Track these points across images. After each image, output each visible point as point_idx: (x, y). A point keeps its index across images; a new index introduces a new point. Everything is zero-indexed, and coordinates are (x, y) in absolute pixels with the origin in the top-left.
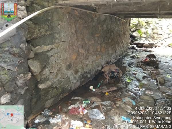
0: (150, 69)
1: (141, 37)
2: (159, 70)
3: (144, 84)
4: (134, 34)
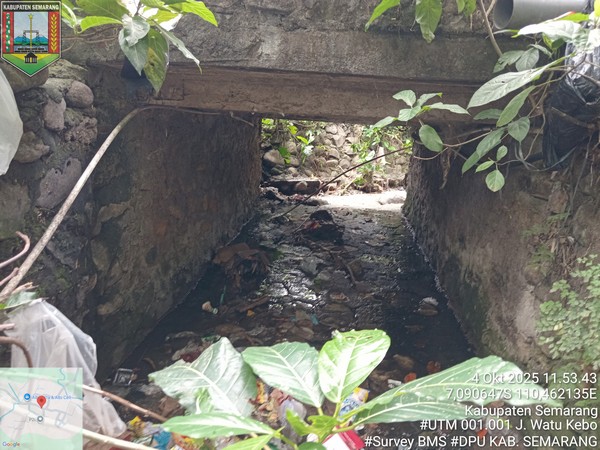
0: (327, 247)
1: (287, 166)
2: (346, 247)
3: (323, 282)
4: (268, 156)
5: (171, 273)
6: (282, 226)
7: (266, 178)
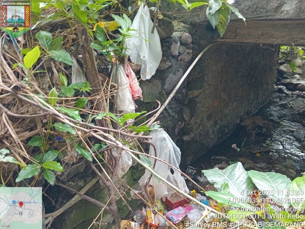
4: (282, 68)
5: (218, 126)
6: (285, 109)
7: (278, 80)
